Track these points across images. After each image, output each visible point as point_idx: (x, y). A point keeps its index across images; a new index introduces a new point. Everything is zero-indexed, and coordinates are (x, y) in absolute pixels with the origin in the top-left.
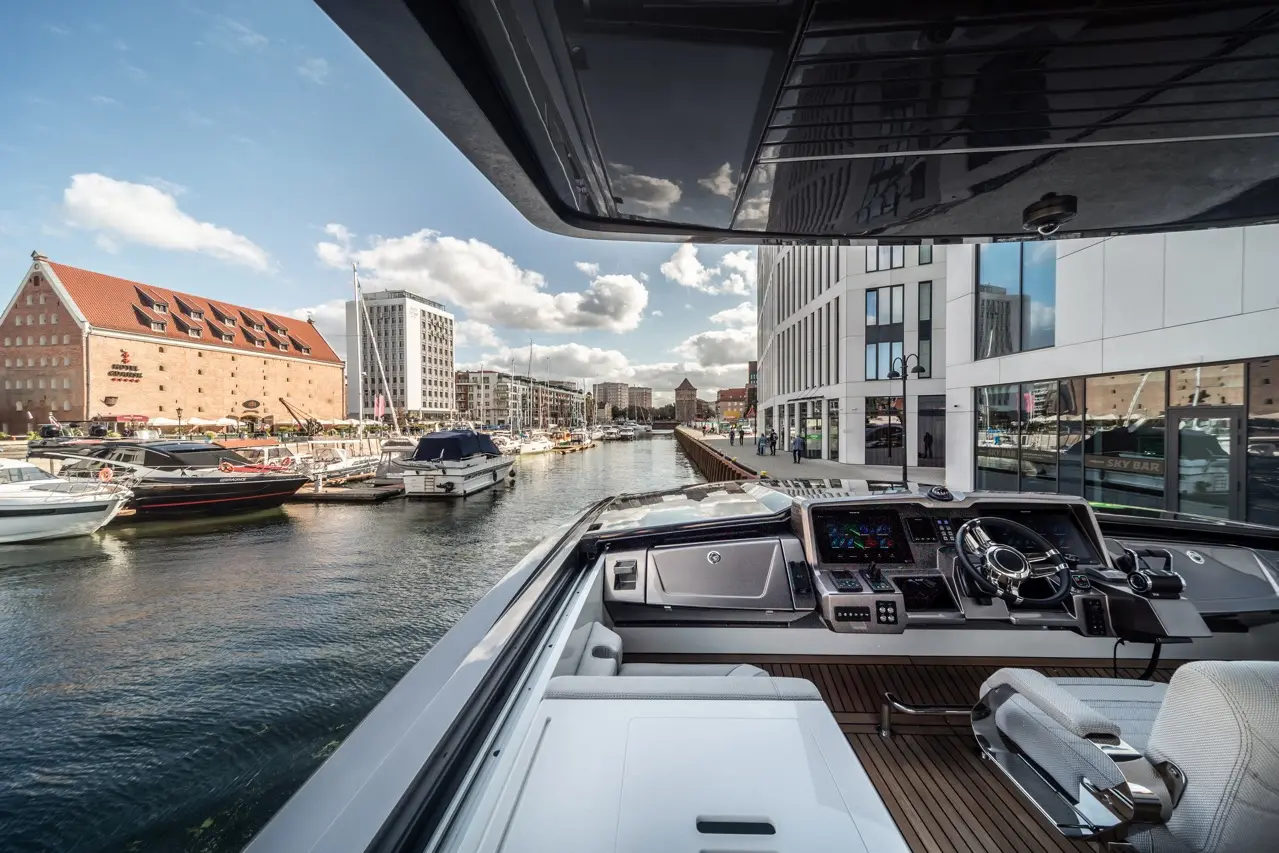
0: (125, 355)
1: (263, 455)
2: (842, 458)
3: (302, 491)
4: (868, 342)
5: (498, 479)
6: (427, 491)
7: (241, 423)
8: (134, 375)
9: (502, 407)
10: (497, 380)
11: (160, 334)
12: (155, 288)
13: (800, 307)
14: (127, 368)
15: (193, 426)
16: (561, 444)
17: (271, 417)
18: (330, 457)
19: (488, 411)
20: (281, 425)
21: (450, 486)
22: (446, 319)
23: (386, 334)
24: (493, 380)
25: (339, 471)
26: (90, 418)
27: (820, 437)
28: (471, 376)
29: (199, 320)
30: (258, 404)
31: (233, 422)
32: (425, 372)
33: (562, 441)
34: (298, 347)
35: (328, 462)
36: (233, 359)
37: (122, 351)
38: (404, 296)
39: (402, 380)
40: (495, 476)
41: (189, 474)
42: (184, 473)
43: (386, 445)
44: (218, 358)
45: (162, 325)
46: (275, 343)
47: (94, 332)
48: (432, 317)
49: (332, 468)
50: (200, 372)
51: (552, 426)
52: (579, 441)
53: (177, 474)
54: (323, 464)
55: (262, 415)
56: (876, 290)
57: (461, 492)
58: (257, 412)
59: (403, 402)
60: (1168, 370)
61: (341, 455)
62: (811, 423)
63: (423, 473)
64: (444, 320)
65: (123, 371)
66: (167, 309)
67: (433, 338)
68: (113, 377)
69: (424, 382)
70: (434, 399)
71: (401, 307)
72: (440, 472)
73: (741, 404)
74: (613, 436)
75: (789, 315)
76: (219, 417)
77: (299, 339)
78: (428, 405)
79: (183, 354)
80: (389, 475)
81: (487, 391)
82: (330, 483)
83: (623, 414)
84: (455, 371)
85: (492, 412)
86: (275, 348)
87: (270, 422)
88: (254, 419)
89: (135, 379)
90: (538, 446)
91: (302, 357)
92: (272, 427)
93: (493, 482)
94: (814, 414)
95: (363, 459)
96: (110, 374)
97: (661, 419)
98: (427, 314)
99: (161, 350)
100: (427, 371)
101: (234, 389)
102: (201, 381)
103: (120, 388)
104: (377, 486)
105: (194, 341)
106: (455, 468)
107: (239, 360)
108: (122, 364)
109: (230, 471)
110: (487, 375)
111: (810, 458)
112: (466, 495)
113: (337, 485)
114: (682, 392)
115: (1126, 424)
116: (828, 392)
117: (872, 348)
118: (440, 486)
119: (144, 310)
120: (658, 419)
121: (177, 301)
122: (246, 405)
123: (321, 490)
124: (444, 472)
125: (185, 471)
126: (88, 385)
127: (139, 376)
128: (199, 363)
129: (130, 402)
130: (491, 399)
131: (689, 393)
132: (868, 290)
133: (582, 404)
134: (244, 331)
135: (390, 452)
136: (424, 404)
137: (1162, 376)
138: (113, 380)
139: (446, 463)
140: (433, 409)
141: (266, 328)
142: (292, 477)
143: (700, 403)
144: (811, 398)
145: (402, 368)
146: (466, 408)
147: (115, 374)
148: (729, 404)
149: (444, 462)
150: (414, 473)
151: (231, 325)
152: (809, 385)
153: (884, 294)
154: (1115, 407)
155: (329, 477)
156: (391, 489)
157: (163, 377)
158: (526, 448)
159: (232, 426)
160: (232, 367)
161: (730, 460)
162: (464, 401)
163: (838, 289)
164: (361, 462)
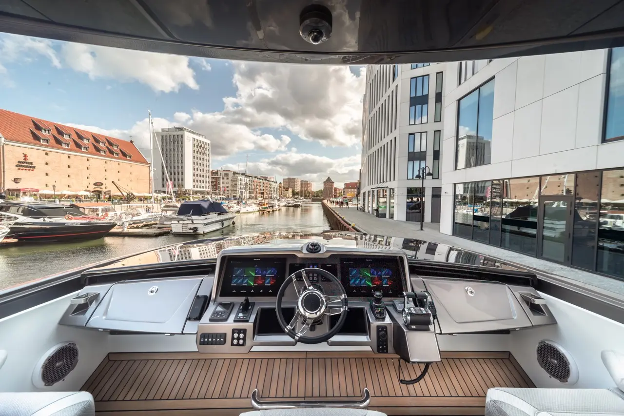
0: (25, 156)
1: (99, 211)
2: (395, 218)
3: (113, 230)
4: (409, 160)
5: (224, 226)
6: (184, 231)
7: (92, 194)
8: (31, 167)
9: (235, 189)
10: (232, 175)
11: (46, 145)
12: (43, 121)
13: (379, 142)
14: (27, 163)
15: (65, 195)
16: (263, 208)
17: (110, 191)
18: (135, 213)
19: (228, 191)
20: (115, 196)
21: (195, 229)
22: (206, 143)
23: (174, 150)
24: (231, 175)
25: (140, 220)
26: (6, 189)
27: (386, 207)
28: (219, 173)
29: (69, 139)
30: (102, 184)
31: (88, 193)
32: (194, 170)
33: (263, 207)
34: (124, 155)
35: (133, 215)
36: (88, 160)
37: (24, 154)
38: (184, 131)
39: (182, 174)
40: (223, 224)
41: (48, 220)
42: (44, 220)
43: (165, 207)
44: (79, 159)
45: (47, 140)
46: (111, 152)
47: (7, 143)
48: (199, 142)
49: (135, 218)
50: (69, 166)
51: (260, 199)
52: (272, 207)
53: (41, 220)
54: (131, 216)
55: (104, 190)
56: (413, 134)
57: (202, 232)
58: (101, 188)
59: (183, 185)
60: (541, 176)
61: (141, 212)
62: (382, 200)
63: (181, 222)
64: (204, 144)
65: (25, 164)
66: (50, 132)
67: (199, 153)
68: (18, 168)
69: (194, 175)
70: (199, 184)
71: (182, 136)
72: (190, 222)
73: (355, 190)
74: (291, 205)
75: (373, 146)
76: (80, 191)
77: (126, 151)
78: (196, 187)
79: (59, 156)
80: (166, 223)
81: (227, 181)
82: (134, 227)
83: (297, 194)
84: (211, 170)
85: (230, 191)
86: (112, 155)
87: (109, 194)
88: (100, 192)
89: (32, 169)
90: (250, 209)
91: (127, 160)
92: (110, 197)
93: (221, 227)
94: (383, 196)
95: (153, 214)
96: (17, 166)
97: (317, 196)
98: (196, 140)
99: (47, 154)
100: (196, 169)
101: (88, 175)
102: (69, 171)
103: (23, 174)
104: (159, 228)
105: (65, 149)
106: (198, 220)
107: (91, 160)
108: (24, 161)
109: (71, 219)
110: (227, 172)
111: (381, 217)
112: (204, 234)
113: (137, 227)
114: (327, 183)
115: (532, 204)
116: (390, 185)
117: (411, 163)
118: (190, 229)
119: (37, 132)
120: (315, 197)
121: (56, 128)
122: (95, 184)
123: (126, 230)
124: (192, 222)
125: (46, 219)
126: (4, 171)
127: (34, 167)
128: (69, 162)
129: (28, 181)
130: (229, 185)
131: (331, 184)
132: (410, 134)
133: (277, 188)
134: (94, 145)
135: (166, 211)
136: (194, 186)
137: (538, 179)
138: (19, 169)
139: (194, 217)
140: (199, 189)
141: (107, 144)
142: (107, 223)
143: (336, 189)
144: (381, 188)
145: (182, 167)
146: (217, 189)
147: (20, 166)
148: (350, 190)
149: (193, 216)
150: (176, 222)
151: (87, 142)
152: (382, 181)
153: (418, 136)
154: (528, 196)
155: (133, 223)
156: (165, 230)
157: (48, 169)
158: (243, 210)
159: (88, 195)
160: (87, 164)
161: (341, 218)
162: (215, 185)
163: (396, 133)
164: (152, 216)
